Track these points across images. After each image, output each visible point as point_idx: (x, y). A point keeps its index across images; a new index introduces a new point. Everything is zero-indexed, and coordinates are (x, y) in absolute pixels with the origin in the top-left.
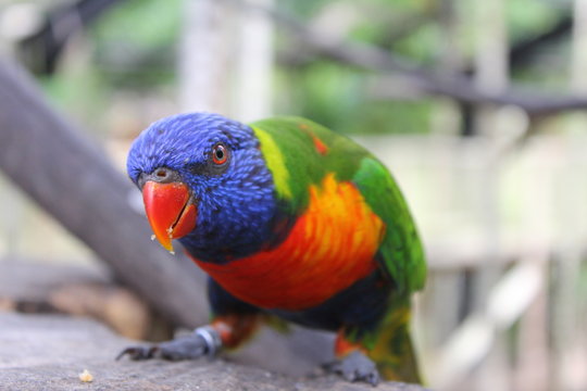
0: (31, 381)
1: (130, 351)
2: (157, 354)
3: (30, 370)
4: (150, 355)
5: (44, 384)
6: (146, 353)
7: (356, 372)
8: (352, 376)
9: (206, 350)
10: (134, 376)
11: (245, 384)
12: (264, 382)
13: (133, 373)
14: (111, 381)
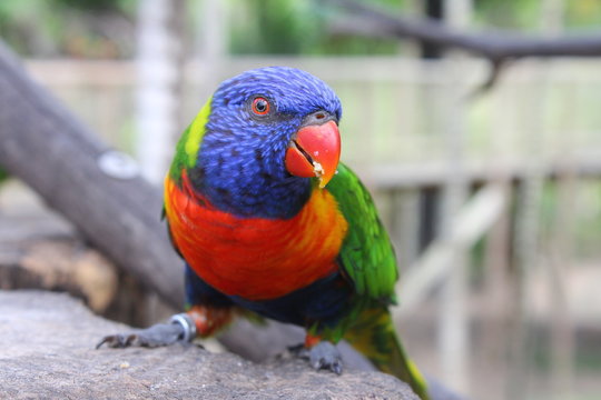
0: (20, 377)
1: (109, 339)
2: (135, 342)
3: (17, 363)
4: (128, 344)
5: (33, 380)
6: (125, 341)
7: (322, 361)
8: (317, 365)
9: (181, 337)
10: (115, 369)
11: (218, 374)
12: (236, 373)
13: (114, 365)
14: (95, 375)
